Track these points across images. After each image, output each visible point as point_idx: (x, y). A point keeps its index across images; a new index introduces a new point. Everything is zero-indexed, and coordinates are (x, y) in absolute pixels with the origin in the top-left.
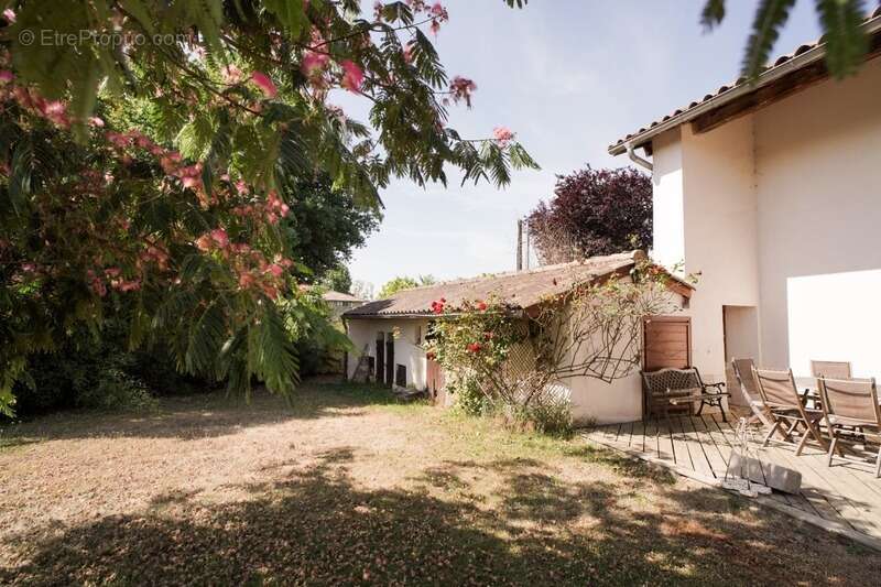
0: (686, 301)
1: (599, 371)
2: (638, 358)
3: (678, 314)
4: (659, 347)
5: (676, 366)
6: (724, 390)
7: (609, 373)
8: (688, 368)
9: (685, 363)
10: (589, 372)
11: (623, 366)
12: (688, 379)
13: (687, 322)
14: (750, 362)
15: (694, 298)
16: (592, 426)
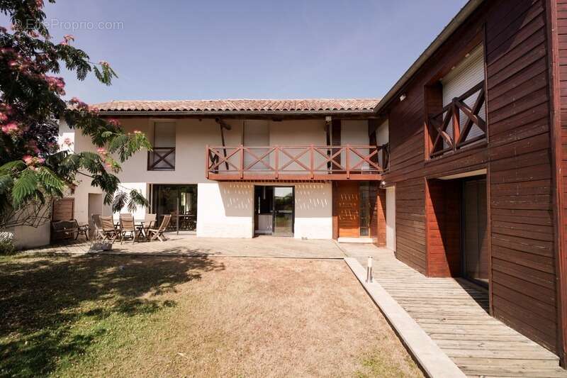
0: (73, 191)
1: (31, 222)
2: (50, 216)
3: (70, 196)
4: (60, 211)
5: (67, 220)
6: (87, 227)
7: (36, 223)
8: (72, 220)
9: (71, 218)
10: (26, 223)
11: (43, 220)
12: (73, 225)
13: (73, 200)
14: (98, 215)
15: (77, 190)
16: (25, 249)
